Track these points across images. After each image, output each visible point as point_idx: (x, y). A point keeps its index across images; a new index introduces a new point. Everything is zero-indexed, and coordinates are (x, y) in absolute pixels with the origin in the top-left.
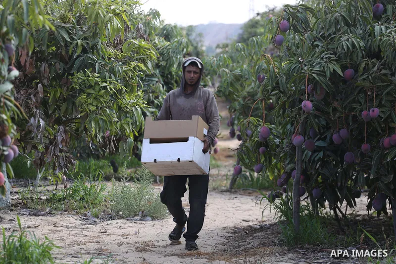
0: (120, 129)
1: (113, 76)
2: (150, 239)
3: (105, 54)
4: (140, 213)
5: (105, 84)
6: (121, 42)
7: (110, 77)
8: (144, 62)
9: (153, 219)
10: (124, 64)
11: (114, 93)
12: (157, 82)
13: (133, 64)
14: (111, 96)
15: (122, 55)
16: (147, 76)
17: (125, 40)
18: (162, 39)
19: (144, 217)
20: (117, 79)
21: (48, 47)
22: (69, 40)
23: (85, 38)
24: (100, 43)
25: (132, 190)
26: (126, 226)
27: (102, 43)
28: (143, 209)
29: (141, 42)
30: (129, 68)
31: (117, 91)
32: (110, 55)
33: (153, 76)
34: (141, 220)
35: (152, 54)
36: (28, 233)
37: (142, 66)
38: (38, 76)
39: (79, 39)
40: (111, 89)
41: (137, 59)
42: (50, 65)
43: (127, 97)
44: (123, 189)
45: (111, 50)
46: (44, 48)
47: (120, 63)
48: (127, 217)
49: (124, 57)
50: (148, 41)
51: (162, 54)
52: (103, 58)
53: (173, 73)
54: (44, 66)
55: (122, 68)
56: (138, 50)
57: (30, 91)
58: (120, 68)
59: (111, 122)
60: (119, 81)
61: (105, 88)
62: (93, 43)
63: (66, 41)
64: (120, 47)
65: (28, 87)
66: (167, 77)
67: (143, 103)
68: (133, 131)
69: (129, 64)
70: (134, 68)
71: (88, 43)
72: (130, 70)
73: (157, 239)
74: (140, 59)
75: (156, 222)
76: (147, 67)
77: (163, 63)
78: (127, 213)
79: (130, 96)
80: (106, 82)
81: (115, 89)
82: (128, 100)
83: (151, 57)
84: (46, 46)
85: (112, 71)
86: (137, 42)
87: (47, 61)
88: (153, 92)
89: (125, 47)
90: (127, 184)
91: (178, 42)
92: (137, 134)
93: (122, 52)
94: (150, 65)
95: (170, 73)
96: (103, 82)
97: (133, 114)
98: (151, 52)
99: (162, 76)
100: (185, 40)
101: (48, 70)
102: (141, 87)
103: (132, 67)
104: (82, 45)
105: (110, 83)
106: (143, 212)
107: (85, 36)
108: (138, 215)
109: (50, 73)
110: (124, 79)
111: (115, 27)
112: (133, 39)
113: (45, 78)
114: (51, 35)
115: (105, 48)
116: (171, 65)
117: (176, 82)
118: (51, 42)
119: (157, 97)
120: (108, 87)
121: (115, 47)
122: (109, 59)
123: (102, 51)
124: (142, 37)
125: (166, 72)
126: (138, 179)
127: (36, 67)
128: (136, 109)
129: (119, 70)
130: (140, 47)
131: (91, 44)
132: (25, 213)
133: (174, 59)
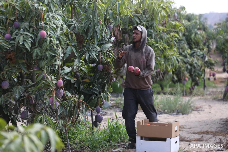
0: (165, 68)
1: (161, 40)
2: (182, 124)
3: (157, 29)
4: (176, 111)
5: (157, 45)
6: (165, 23)
7: (160, 41)
8: (177, 33)
9: (183, 114)
10: (167, 34)
11: (162, 49)
12: (184, 43)
13: (172, 34)
14: (161, 51)
15: (166, 30)
16: (179, 40)
17: (168, 22)
18: (186, 21)
19: (178, 113)
20: (164, 42)
21: (129, 26)
22: (139, 22)
23: (147, 21)
24: (155, 23)
25: (172, 99)
26: (169, 117)
27: (156, 24)
28: (177, 109)
29: (175, 23)
30: (170, 36)
31: (164, 48)
32: (160, 30)
33: (182, 40)
34: (177, 114)
35: (182, 29)
36: (120, 120)
37: (176, 35)
38: (124, 41)
39: (144, 22)
40: (160, 47)
41: (174, 32)
42: (130, 35)
43: (169, 51)
44: (167, 99)
45: (161, 27)
46: (127, 27)
47: (165, 34)
48: (169, 113)
49: (167, 31)
50: (180, 22)
51: (187, 29)
52: (156, 31)
53: (192, 39)
54: (126, 36)
55: (166, 36)
56: (175, 27)
57: (119, 49)
58: (165, 36)
59: (160, 64)
60: (165, 43)
61: (157, 46)
62: (151, 24)
63: (138, 23)
64: (165, 25)
65: (118, 47)
66: (189, 41)
67: (177, 54)
68: (172, 69)
69: (170, 34)
71: (149, 24)
72: (171, 37)
73: (186, 125)
74: (176, 31)
75: (184, 116)
76: (179, 35)
77: (187, 34)
78: (169, 111)
79: (170, 51)
81: (162, 47)
82: (169, 53)
83: (181, 31)
84: (127, 26)
85: (161, 38)
86: (174, 23)
87: (128, 33)
88: (182, 49)
89: (167, 25)
90: (169, 96)
91: (195, 22)
92: (174, 70)
93: (166, 28)
94: (181, 34)
95: (191, 39)
96: (156, 43)
97: (172, 60)
98: (181, 28)
99: (187, 40)
100: (198, 22)
101: (128, 38)
102: (176, 46)
103: (172, 35)
104: (146, 25)
105: (160, 44)
106: (177, 111)
107: (147, 20)
108: (175, 112)
109: (129, 39)
110: (167, 42)
111: (163, 15)
112: (172, 21)
113: (127, 42)
114: (130, 20)
115: (158, 26)
116: (191, 34)
117: (194, 43)
118: (130, 24)
119: (184, 51)
120: (159, 46)
121: (163, 25)
122: (159, 31)
123: (156, 28)
124: (176, 20)
125: (189, 38)
126: (175, 93)
127: (123, 37)
128: (173, 57)
130: (175, 25)
131: (150, 24)
132: (117, 110)
133: (193, 31)
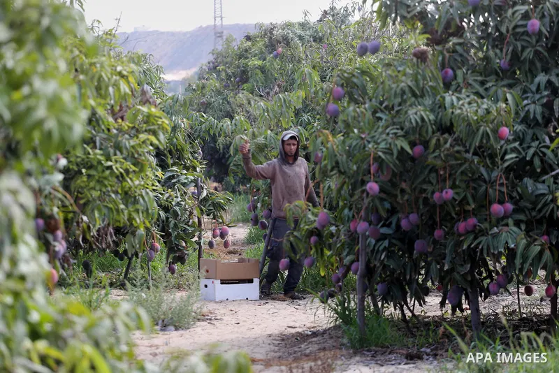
0: (128, 220)
1: (118, 153)
4: (160, 322)
5: (109, 163)
6: (121, 110)
7: (115, 155)
8: (154, 133)
9: (177, 329)
10: (132, 137)
11: (121, 173)
13: (143, 136)
14: (117, 177)
15: (128, 126)
19: (165, 327)
20: (124, 156)
28: (163, 317)
29: (149, 109)
30: (138, 142)
31: (124, 170)
34: (161, 330)
35: (165, 125)
37: (153, 139)
40: (117, 169)
41: (146, 131)
43: (134, 178)
47: (127, 136)
49: (130, 128)
50: (155, 105)
55: (129, 143)
56: (148, 119)
58: (128, 142)
59: (118, 211)
60: (126, 159)
61: (110, 168)
67: (153, 185)
68: (144, 221)
69: (137, 137)
70: (144, 142)
72: (139, 144)
74: (150, 130)
75: (181, 332)
76: (158, 140)
79: (137, 177)
80: (111, 161)
81: (121, 168)
82: (134, 182)
83: (163, 128)
85: (118, 147)
86: (145, 109)
92: (148, 225)
94: (162, 138)
96: (107, 160)
97: (144, 199)
98: (163, 122)
103: (142, 140)
105: (116, 161)
106: (163, 321)
110: (132, 156)
115: (106, 118)
120: (114, 167)
122: (109, 130)
123: (102, 121)
124: (148, 101)
128: (147, 193)
129: (125, 144)
130: (149, 115)
